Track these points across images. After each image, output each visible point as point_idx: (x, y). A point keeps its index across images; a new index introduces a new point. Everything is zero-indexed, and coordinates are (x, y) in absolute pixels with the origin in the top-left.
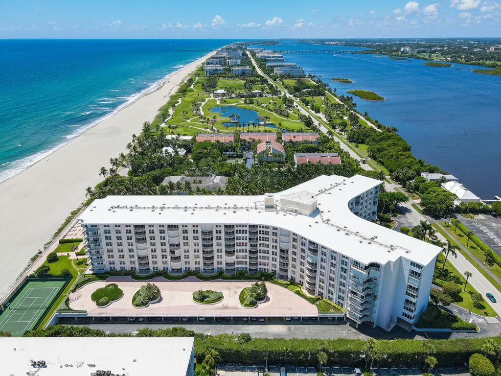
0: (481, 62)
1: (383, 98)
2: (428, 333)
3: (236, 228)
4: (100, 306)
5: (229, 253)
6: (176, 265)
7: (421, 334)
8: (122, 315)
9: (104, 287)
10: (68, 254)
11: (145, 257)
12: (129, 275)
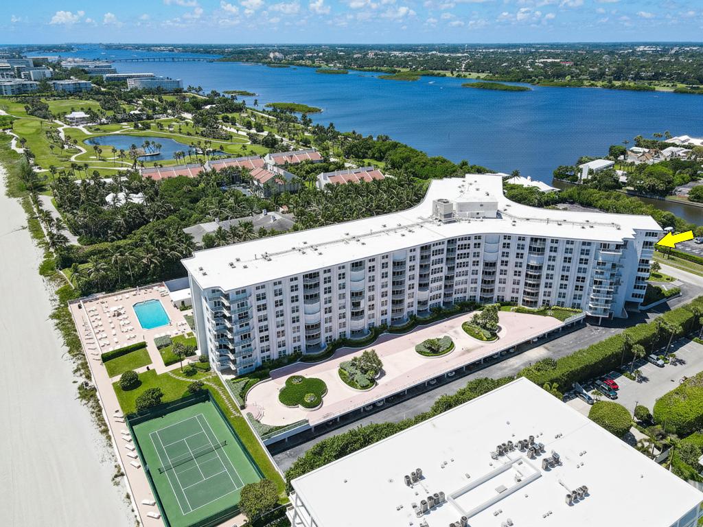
0: (375, 68)
1: (320, 110)
2: (654, 308)
3: (433, 249)
4: (312, 408)
5: (423, 286)
6: (361, 324)
7: (649, 311)
8: (352, 408)
9: (284, 385)
10: (148, 368)
11: (316, 325)
12: (295, 361)
